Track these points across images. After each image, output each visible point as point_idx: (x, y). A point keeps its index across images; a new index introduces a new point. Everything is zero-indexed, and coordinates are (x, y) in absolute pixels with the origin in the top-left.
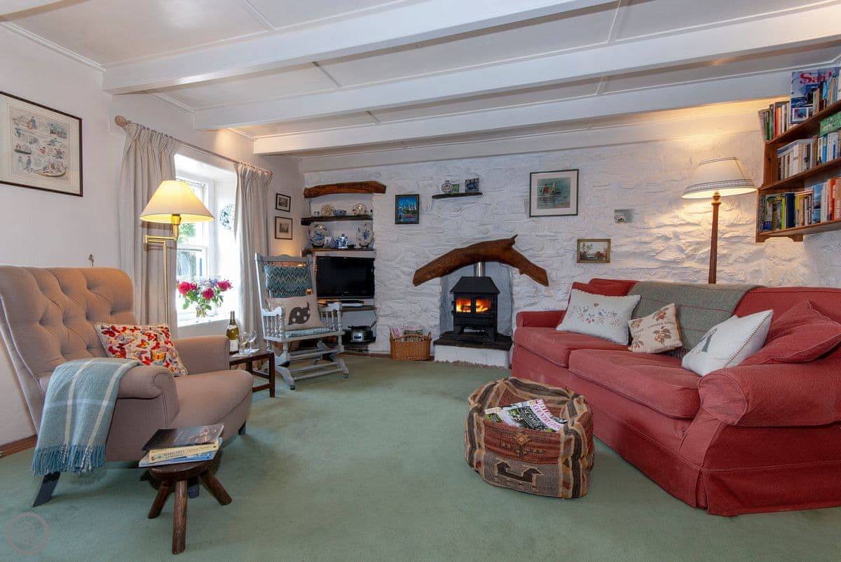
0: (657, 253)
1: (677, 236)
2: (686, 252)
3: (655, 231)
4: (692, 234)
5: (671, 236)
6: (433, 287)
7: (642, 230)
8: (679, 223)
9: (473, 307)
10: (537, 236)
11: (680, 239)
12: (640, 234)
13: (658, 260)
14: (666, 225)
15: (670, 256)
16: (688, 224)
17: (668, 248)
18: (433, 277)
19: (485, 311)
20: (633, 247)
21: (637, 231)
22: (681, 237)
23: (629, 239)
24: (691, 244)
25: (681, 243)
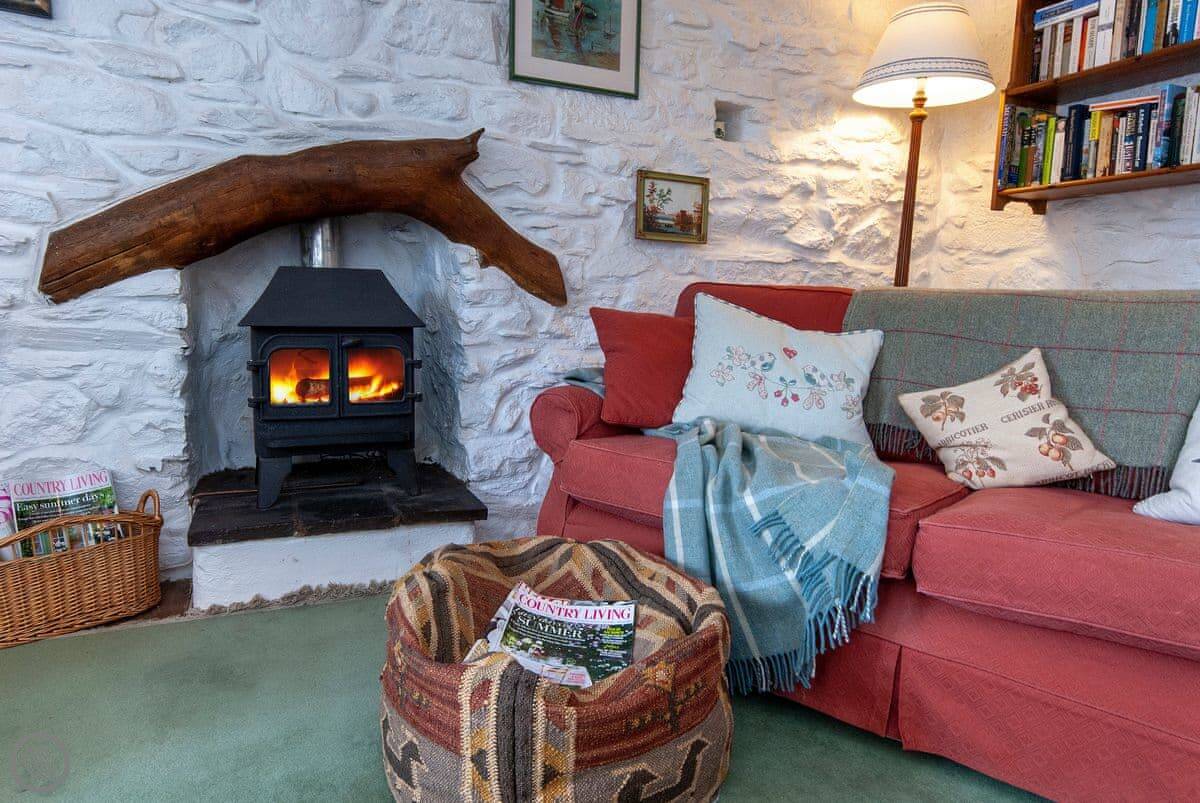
0: (790, 227)
1: (821, 189)
2: (836, 228)
3: (788, 171)
4: (846, 186)
5: (814, 187)
6: (147, 308)
7: (767, 166)
8: (828, 158)
9: (340, 385)
10: (533, 146)
11: (828, 197)
12: (763, 174)
13: (789, 244)
14: (806, 160)
15: (810, 235)
16: (842, 163)
17: (806, 217)
18: (142, 267)
19: (388, 396)
20: (749, 207)
21: (757, 165)
22: (830, 192)
23: (741, 186)
24: (844, 209)
25: (828, 206)
